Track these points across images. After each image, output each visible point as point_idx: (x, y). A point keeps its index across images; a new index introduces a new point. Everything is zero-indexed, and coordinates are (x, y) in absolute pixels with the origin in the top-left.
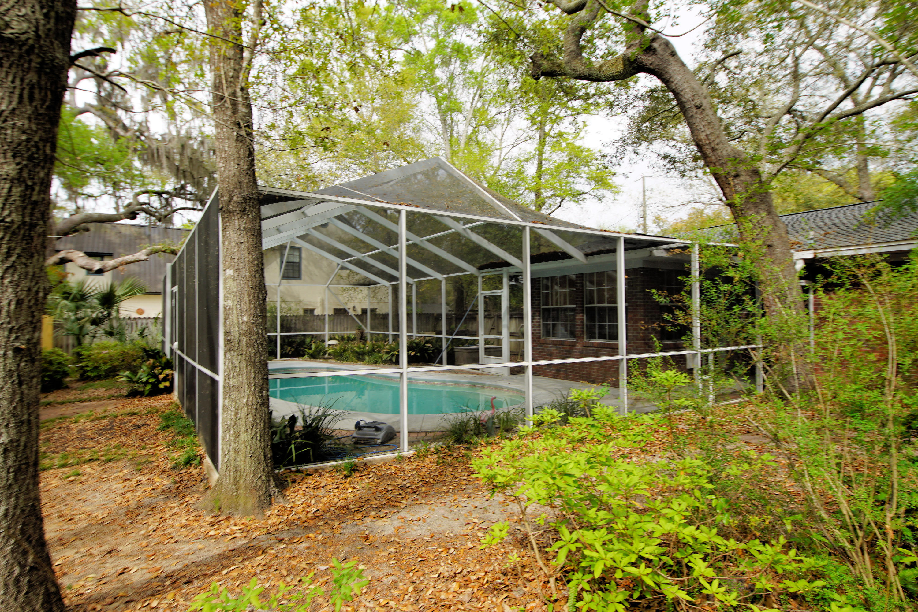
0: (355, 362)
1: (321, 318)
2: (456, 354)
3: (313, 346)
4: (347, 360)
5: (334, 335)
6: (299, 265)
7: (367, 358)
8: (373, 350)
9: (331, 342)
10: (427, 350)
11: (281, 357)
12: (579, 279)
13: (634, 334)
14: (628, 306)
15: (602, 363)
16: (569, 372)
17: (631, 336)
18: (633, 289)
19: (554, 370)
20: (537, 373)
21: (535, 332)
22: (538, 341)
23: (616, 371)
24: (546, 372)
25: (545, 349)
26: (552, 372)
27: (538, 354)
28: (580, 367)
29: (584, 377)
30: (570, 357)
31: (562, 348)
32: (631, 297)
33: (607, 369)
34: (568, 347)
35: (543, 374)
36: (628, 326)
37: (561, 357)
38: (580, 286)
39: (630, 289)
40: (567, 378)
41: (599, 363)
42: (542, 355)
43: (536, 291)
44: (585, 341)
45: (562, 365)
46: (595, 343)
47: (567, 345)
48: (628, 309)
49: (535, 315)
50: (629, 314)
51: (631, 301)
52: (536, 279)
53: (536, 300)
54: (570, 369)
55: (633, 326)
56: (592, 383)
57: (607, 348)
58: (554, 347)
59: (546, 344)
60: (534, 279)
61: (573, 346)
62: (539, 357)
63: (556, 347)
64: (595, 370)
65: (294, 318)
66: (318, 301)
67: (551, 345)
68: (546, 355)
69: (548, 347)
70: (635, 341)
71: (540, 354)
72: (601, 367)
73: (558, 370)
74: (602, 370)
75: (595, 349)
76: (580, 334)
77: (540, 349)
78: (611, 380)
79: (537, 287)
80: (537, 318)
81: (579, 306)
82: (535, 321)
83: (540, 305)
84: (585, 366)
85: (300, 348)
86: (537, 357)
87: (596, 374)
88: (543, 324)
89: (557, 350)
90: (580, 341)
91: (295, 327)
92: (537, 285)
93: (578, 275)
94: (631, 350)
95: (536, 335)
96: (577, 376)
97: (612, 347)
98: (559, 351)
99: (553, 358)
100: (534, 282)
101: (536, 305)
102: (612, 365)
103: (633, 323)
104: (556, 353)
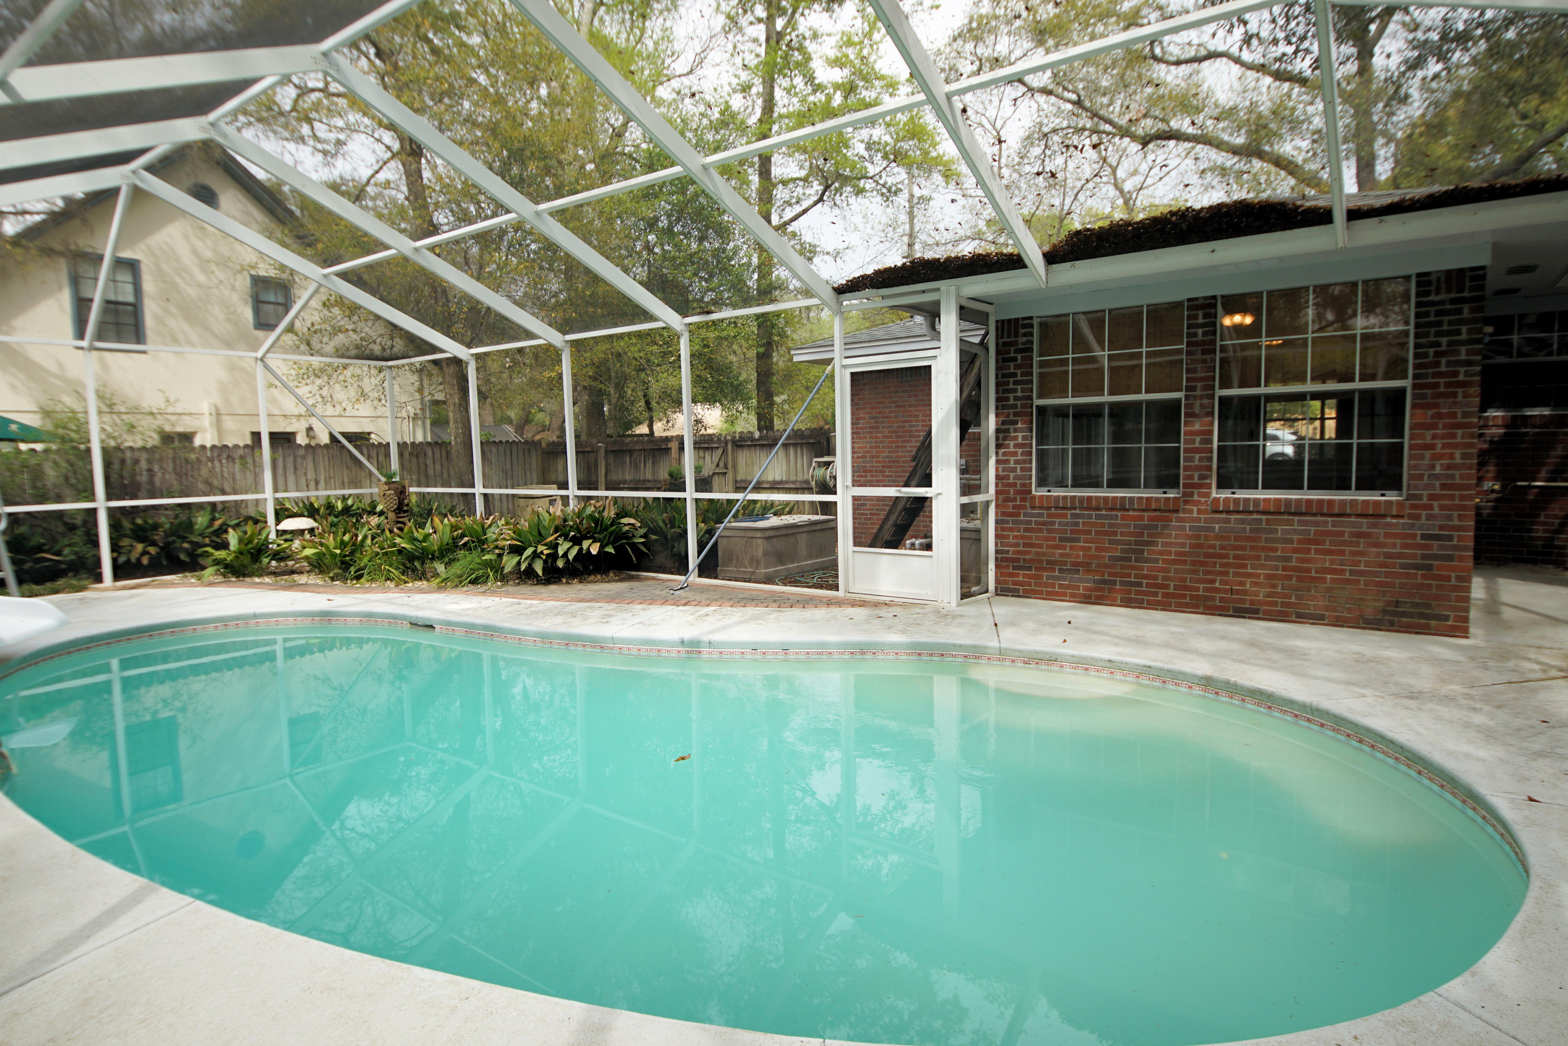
0: (402, 582)
1: (220, 456)
2: (722, 543)
3: (230, 538)
5: (286, 502)
6: (136, 309)
7: (439, 567)
8: (454, 543)
9: (289, 524)
10: (625, 536)
11: (117, 577)
12: (1200, 313)
13: (1438, 470)
14: (1415, 386)
15: (1289, 559)
16: (1148, 585)
17: (1421, 477)
18: (1439, 334)
19: (1087, 581)
20: (1018, 591)
21: (1012, 475)
22: (1022, 500)
23: (1348, 581)
24: (1053, 586)
25: (1053, 523)
26: (1078, 588)
27: (1023, 537)
28: (1195, 572)
29: (1214, 598)
30: (1154, 543)
31: (1123, 518)
32: (1430, 359)
33: (1313, 574)
34: (1146, 514)
35: (1041, 592)
36: (1412, 448)
37: (1118, 542)
38: (1204, 334)
39: (1427, 335)
40: (1142, 601)
41: (1278, 559)
42: (1037, 538)
43: (1019, 356)
44: (1214, 495)
45: (1122, 567)
46: (1265, 500)
47: (1143, 510)
48: (1415, 396)
49: (1012, 428)
50: (1419, 411)
51: (1430, 371)
52: (1017, 320)
53: (1015, 383)
54: (1156, 577)
55: (1431, 447)
56: (1244, 617)
57: (1315, 515)
58: (1090, 517)
59: (1057, 508)
60: (1009, 321)
61: (1170, 511)
62: (1025, 545)
63: (1098, 517)
64: (1262, 579)
65: (143, 456)
66: (206, 411)
67: (1078, 511)
68: (1054, 539)
69: (1065, 516)
70: (1438, 492)
71: (1031, 538)
72: (1284, 569)
73: (1104, 582)
74: (1291, 577)
75: (1264, 517)
76: (1201, 477)
77: (1030, 522)
78: (1327, 608)
79: (1020, 346)
80: (1020, 435)
81: (1198, 393)
82: (1012, 443)
83: (1031, 398)
84: (1218, 568)
85: (178, 545)
86: (1016, 545)
87: (1263, 591)
88: (1037, 450)
89: (1103, 525)
90: (1200, 495)
91: (151, 482)
92: (1022, 339)
93: (1200, 302)
94: (1418, 517)
95: (1015, 485)
96: (1184, 596)
97: (1336, 511)
98: (1111, 525)
99: (1083, 548)
100: (1009, 331)
101: (1016, 398)
102: (1332, 562)
103: (1434, 437)
104: (1097, 533)
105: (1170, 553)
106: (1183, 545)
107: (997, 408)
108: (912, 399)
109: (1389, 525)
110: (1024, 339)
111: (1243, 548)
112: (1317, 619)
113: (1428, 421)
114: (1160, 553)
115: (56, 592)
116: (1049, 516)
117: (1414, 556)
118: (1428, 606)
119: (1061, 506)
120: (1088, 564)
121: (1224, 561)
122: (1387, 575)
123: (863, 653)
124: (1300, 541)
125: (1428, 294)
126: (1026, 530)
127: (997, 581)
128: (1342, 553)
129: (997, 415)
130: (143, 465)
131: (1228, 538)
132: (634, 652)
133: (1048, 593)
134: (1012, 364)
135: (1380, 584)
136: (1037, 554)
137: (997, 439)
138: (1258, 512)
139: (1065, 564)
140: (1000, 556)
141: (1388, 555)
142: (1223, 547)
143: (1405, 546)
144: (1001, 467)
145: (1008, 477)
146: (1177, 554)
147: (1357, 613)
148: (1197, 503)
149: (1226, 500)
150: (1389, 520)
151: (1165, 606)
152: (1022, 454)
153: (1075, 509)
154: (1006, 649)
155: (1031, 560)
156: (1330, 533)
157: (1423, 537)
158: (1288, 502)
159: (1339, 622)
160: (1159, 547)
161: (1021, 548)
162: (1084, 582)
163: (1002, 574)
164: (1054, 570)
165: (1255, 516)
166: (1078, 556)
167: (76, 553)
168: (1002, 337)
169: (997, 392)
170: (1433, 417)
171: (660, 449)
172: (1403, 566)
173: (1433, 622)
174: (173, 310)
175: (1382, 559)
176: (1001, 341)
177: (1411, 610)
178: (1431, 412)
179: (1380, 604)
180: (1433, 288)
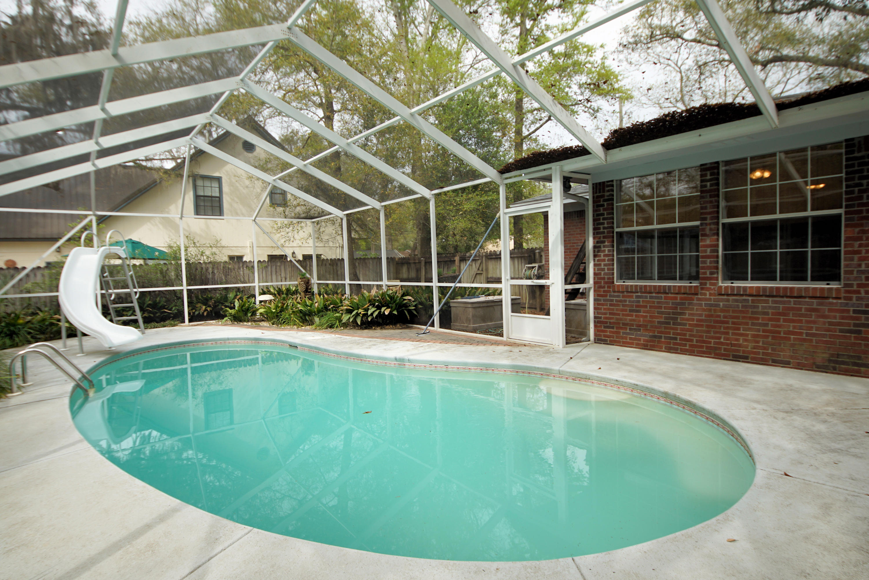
0: (299, 326)
1: (249, 266)
2: (453, 310)
3: (237, 304)
4: (288, 324)
5: (267, 287)
6: (220, 199)
7: (317, 319)
8: (326, 308)
9: (264, 298)
10: (406, 306)
11: (190, 321)
12: (708, 173)
13: (863, 268)
14: (846, 213)
15: (766, 325)
16: (681, 339)
17: (851, 272)
18: (860, 178)
19: (645, 336)
20: (606, 341)
21: (603, 272)
22: (609, 287)
23: (804, 340)
24: (626, 338)
25: (625, 301)
26: (640, 340)
27: (609, 309)
28: (708, 332)
29: (720, 349)
30: (684, 314)
31: (666, 298)
32: (856, 194)
33: (782, 335)
34: (679, 296)
35: (619, 342)
36: (846, 253)
37: (662, 313)
38: (711, 185)
39: (853, 179)
40: (677, 349)
41: (760, 325)
42: (617, 310)
43: (605, 203)
44: (720, 284)
45: (665, 328)
46: (750, 287)
47: (677, 294)
48: (846, 219)
49: (602, 245)
50: (849, 229)
51: (856, 202)
52: (604, 183)
53: (604, 219)
54: (685, 335)
55: (859, 252)
56: (739, 361)
57: (782, 297)
58: (646, 297)
59: (628, 292)
60: (600, 183)
61: (693, 294)
62: (610, 314)
63: (651, 297)
64: (750, 338)
65: (210, 266)
66: (248, 246)
67: (639, 294)
68: (626, 310)
69: (632, 297)
70: (864, 282)
71: (613, 310)
72: (764, 331)
73: (655, 337)
74: (767, 337)
75: (750, 298)
76: (711, 273)
77: (612, 300)
78: (792, 357)
79: (606, 198)
80: (607, 249)
81: (708, 221)
82: (602, 254)
83: (613, 228)
84: (722, 330)
85: (220, 307)
86: (605, 314)
87: (751, 345)
88: (618, 258)
89: (654, 302)
90: (711, 284)
91: (213, 278)
92: (607, 194)
93: (708, 166)
94: (850, 299)
95: (604, 278)
96: (702, 347)
97: (796, 295)
98: (658, 303)
99: (642, 316)
100: (600, 189)
101: (604, 228)
102: (794, 327)
103: (860, 246)
104: (650, 307)
105: (693, 320)
106: (701, 315)
107: (594, 234)
108: (578, 230)
109: (832, 303)
110: (608, 193)
111: (737, 317)
112: (784, 364)
113: (856, 235)
114: (688, 320)
115: (164, 326)
116: (623, 296)
117: (849, 325)
118: (859, 358)
119: (629, 291)
120: (646, 326)
121: (726, 325)
122: (831, 336)
123: (487, 370)
124: (773, 314)
125: (853, 152)
126: (611, 305)
127: (595, 335)
128: (801, 321)
129: (594, 238)
130: (210, 270)
131: (728, 311)
132: (375, 363)
133: (624, 343)
134: (601, 208)
135: (826, 342)
136: (617, 319)
137: (594, 251)
138: (746, 295)
139: (632, 325)
140: (596, 320)
141: (830, 324)
142: (725, 317)
143: (843, 318)
144: (596, 268)
145: (600, 274)
146: (698, 320)
147: (812, 361)
148: (708, 289)
149: (726, 288)
150: (831, 300)
151: (691, 352)
152: (608, 260)
153: (638, 292)
154: (563, 371)
155: (614, 323)
156: (793, 309)
157: (855, 312)
158: (764, 288)
159: (800, 366)
160: (687, 316)
161: (608, 316)
162: (644, 336)
163: (598, 331)
164: (626, 329)
165: (744, 298)
166: (640, 321)
167: (178, 310)
168: (596, 193)
169: (594, 225)
170: (858, 233)
171: (451, 261)
172: (841, 331)
173: (863, 369)
174: (236, 199)
175: (827, 326)
176: (595, 195)
177: (848, 360)
178: (857, 230)
179: (826, 356)
180: (856, 149)
